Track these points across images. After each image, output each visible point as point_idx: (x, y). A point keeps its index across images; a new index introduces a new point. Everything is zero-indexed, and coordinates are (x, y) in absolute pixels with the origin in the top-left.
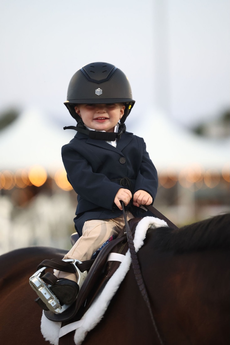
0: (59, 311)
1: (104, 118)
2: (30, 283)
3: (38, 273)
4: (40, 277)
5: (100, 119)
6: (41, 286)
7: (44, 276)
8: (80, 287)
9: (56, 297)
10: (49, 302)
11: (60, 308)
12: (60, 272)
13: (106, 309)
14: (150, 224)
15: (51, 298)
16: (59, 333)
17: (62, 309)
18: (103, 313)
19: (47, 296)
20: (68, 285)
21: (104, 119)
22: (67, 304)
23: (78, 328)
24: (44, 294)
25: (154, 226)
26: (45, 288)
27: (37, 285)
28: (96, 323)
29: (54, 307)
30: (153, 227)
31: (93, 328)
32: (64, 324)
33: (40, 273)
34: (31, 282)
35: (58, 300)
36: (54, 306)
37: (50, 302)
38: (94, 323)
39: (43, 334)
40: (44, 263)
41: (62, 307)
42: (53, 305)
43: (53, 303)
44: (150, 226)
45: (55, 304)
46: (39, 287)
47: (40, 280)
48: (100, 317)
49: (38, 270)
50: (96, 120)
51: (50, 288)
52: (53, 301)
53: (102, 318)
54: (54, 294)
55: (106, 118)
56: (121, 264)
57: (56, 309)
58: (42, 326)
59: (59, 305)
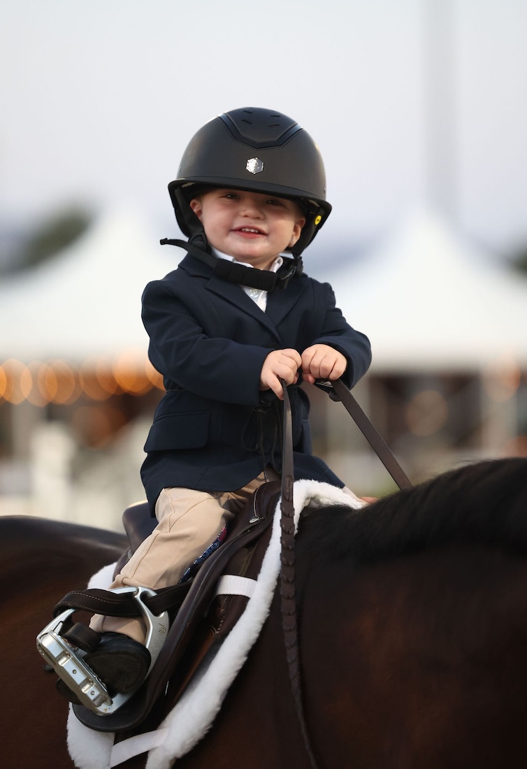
0: (106, 709)
1: (257, 232)
2: (38, 647)
3: (56, 623)
4: (60, 634)
5: (247, 230)
6: (64, 654)
7: (70, 631)
8: (154, 657)
9: (99, 677)
10: (83, 690)
11: (108, 701)
12: (104, 619)
13: (218, 709)
14: (307, 499)
15: (87, 681)
16: (109, 757)
17: (113, 704)
18: (211, 718)
19: (79, 677)
20: (126, 653)
21: (254, 233)
22: (123, 693)
23: (153, 749)
24: (71, 674)
25: (318, 502)
26: (73, 659)
27: (55, 652)
28: (197, 740)
29: (96, 703)
30: (314, 505)
31: (189, 750)
32: (120, 737)
33: (61, 624)
34: (40, 645)
35: (103, 686)
36: (95, 700)
37: (86, 690)
38: (192, 739)
39: (72, 759)
40: (68, 599)
41: (113, 699)
42: (92, 698)
43: (92, 693)
44: (308, 501)
45: (97, 693)
46: (60, 657)
47: (62, 641)
48: (206, 727)
49: (55, 616)
50: (237, 232)
51: (84, 658)
52: (93, 688)
53: (210, 730)
54: (95, 672)
55: (260, 233)
56: (250, 604)
57: (100, 705)
58: (71, 739)
59: (107, 696)
